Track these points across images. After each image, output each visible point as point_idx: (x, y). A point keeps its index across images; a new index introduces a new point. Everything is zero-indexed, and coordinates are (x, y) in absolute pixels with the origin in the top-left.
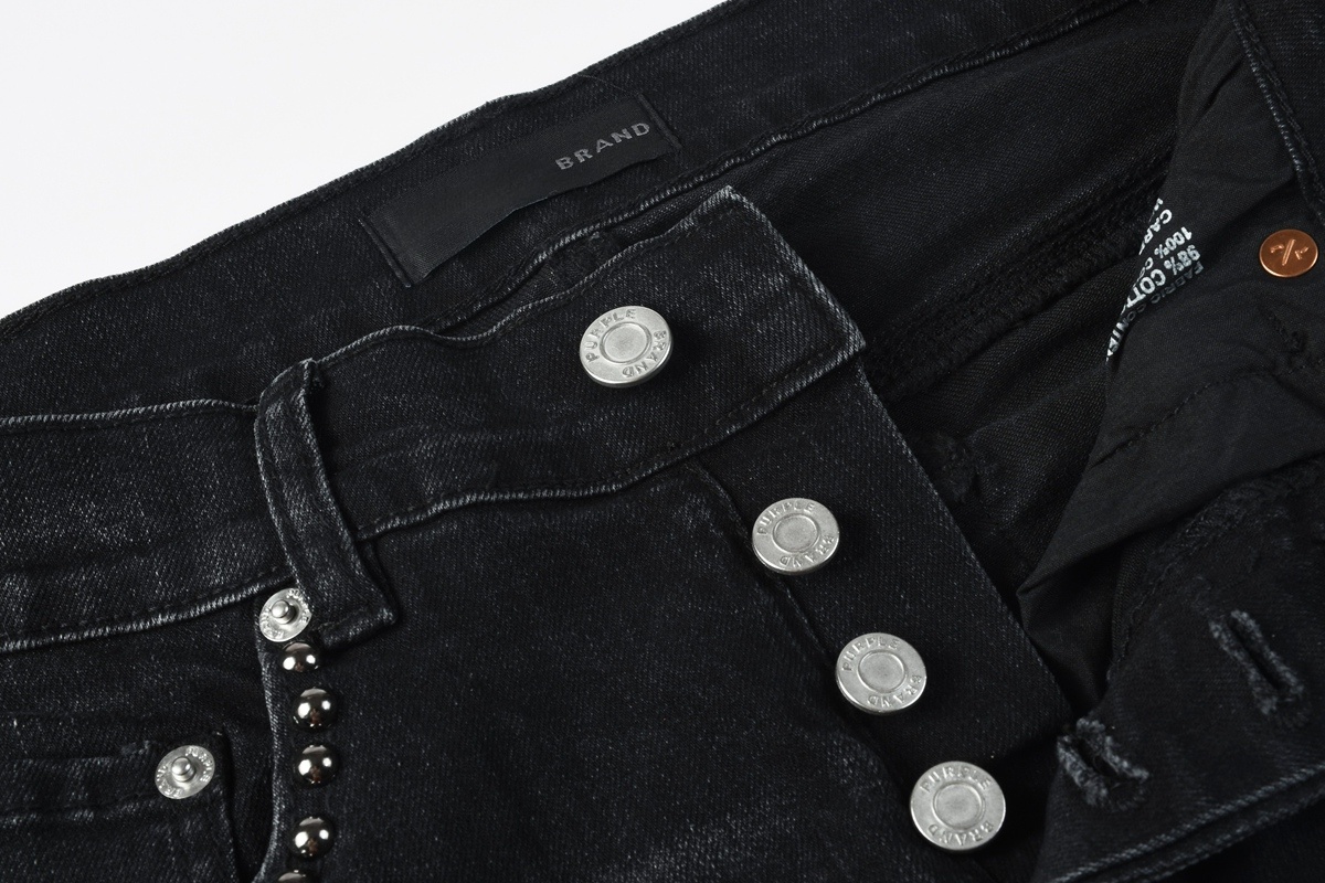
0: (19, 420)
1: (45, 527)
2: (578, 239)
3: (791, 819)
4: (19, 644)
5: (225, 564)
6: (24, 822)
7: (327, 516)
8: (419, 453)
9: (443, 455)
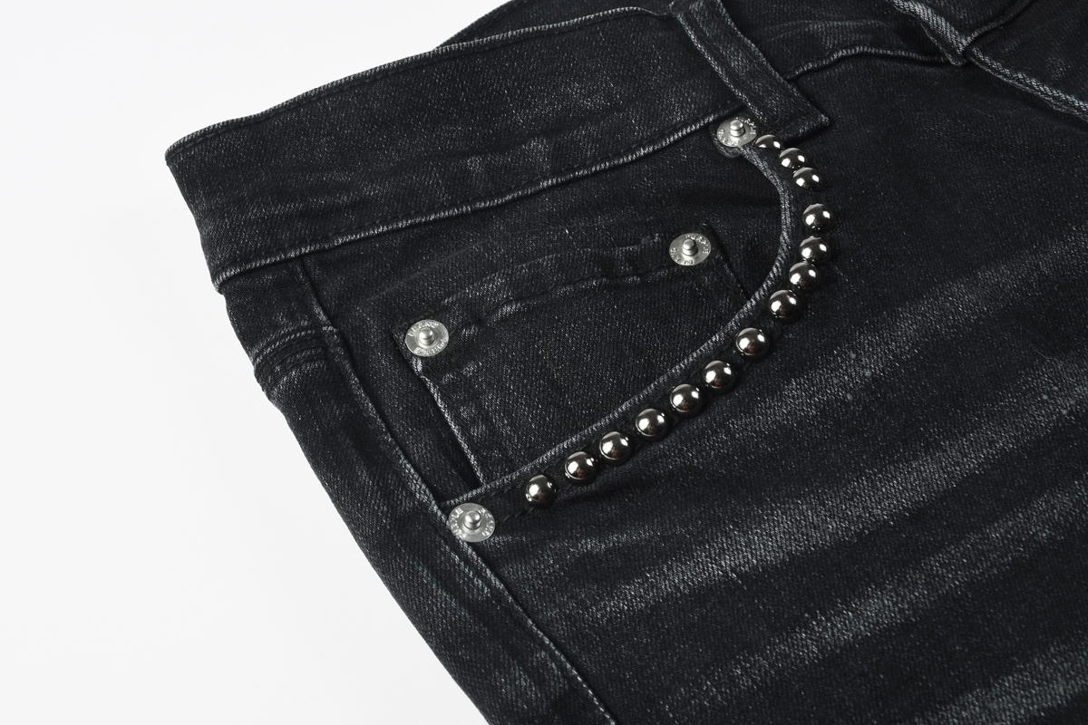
0: (515, 33)
1: (547, 104)
4: (550, 181)
5: (682, 107)
6: (600, 283)
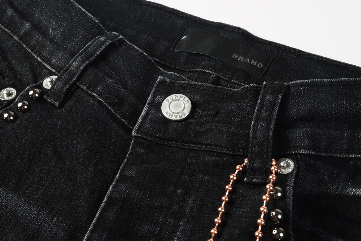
1: (45, 19)
2: (210, 73)
3: (62, 234)
4: (17, 38)
5: (57, 60)
7: (77, 72)
8: (108, 80)
9: (111, 86)
